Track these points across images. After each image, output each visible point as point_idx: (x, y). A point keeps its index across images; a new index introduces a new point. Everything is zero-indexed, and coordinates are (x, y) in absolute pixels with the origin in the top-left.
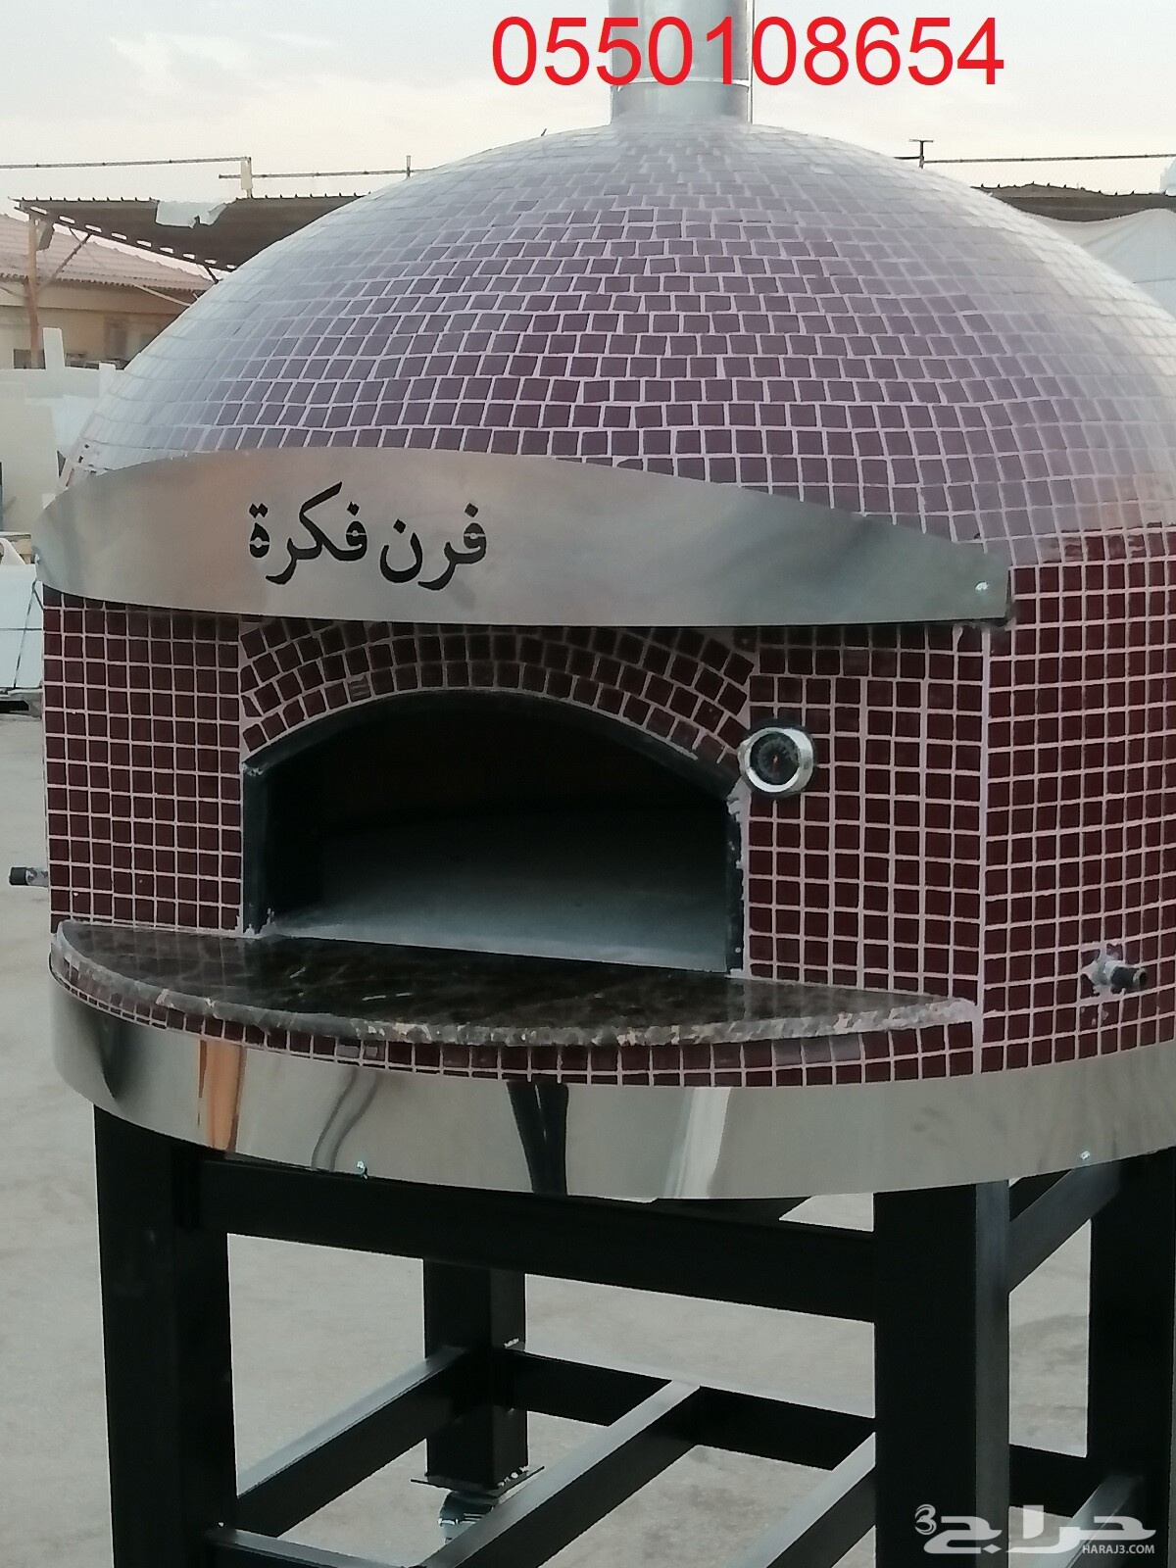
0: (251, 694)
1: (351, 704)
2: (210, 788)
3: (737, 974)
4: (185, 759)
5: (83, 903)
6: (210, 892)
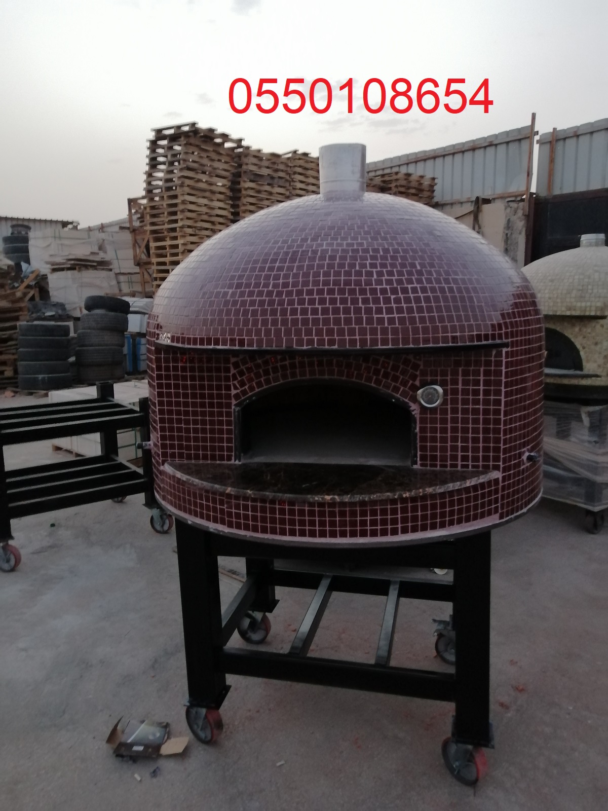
0: (236, 382)
1: (273, 384)
2: (220, 414)
3: (415, 467)
4: (211, 405)
5: (173, 455)
6: (221, 449)
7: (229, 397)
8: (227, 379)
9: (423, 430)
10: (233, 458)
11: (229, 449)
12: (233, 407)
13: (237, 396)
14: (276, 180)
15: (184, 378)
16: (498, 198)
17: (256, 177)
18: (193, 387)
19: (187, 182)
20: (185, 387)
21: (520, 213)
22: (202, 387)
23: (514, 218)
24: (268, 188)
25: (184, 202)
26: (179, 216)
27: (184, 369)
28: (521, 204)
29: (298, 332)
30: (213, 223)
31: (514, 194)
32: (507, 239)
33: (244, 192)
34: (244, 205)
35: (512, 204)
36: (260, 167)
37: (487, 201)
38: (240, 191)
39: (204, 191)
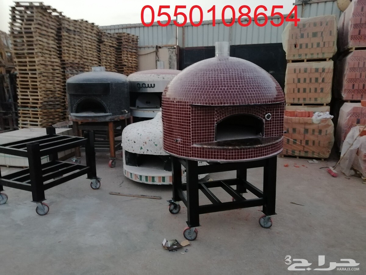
0: (216, 116)
1: (227, 116)
2: (211, 127)
3: (264, 137)
4: (208, 124)
5: (195, 142)
6: (211, 138)
7: (214, 121)
8: (214, 115)
9: (266, 126)
10: (214, 140)
11: (213, 138)
12: (215, 124)
13: (216, 121)
14: (76, 32)
15: (200, 116)
16: (164, 47)
17: (68, 30)
18: (203, 119)
19: (38, 31)
20: (200, 119)
21: (174, 53)
22: (206, 119)
23: (172, 55)
24: (73, 36)
25: (37, 40)
26: (35, 47)
27: (200, 113)
28: (174, 50)
29: (250, 100)
30: (50, 51)
31: (171, 46)
32: (170, 63)
33: (63, 37)
34: (64, 43)
35: (171, 50)
36: (69, 26)
37: (160, 47)
38: (61, 36)
39: (44, 35)
